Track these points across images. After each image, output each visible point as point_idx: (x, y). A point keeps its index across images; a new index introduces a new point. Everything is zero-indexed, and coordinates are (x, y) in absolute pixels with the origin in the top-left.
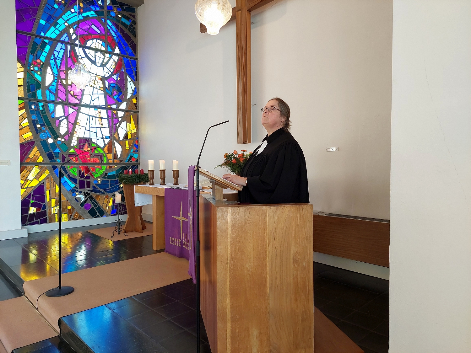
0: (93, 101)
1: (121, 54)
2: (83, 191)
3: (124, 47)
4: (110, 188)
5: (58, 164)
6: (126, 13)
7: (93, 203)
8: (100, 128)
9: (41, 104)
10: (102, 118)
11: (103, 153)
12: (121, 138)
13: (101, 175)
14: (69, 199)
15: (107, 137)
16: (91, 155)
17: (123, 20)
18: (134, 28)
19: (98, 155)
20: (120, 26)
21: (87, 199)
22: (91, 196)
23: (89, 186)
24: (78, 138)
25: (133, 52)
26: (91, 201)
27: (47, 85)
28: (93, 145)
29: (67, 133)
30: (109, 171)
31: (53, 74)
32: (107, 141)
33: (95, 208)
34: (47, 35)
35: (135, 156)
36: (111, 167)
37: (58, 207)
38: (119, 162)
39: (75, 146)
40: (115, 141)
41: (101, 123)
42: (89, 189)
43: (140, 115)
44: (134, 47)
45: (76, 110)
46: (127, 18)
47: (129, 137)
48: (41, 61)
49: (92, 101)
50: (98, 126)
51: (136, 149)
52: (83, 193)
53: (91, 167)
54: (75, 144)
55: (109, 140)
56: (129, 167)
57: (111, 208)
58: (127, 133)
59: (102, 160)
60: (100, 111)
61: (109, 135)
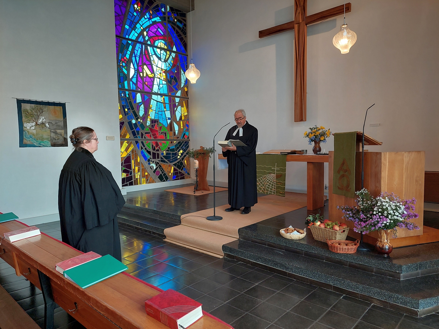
1: (177, 52)
2: (155, 161)
3: (179, 46)
4: (171, 159)
5: (139, 140)
6: (180, 18)
7: (161, 171)
8: (165, 111)
9: (127, 93)
10: (165, 103)
11: (166, 132)
12: (178, 120)
13: (166, 149)
14: (146, 167)
17: (178, 24)
18: (185, 30)
19: (164, 133)
20: (176, 28)
21: (157, 168)
22: (160, 165)
23: (158, 158)
24: (151, 119)
25: (185, 50)
26: (160, 169)
27: (131, 77)
28: (160, 125)
30: (171, 146)
31: (135, 68)
33: (162, 174)
34: (130, 37)
35: (187, 134)
36: (172, 142)
37: (139, 174)
38: (177, 138)
39: (149, 126)
40: (174, 122)
41: (165, 107)
42: (158, 160)
43: (189, 101)
44: (185, 46)
46: (181, 22)
47: (183, 118)
48: (127, 59)
50: (163, 109)
51: (187, 128)
52: (155, 162)
53: (159, 142)
54: (149, 124)
55: (170, 120)
56: (183, 142)
57: (173, 175)
58: (182, 115)
59: (166, 137)
60: (164, 98)
61: (170, 117)
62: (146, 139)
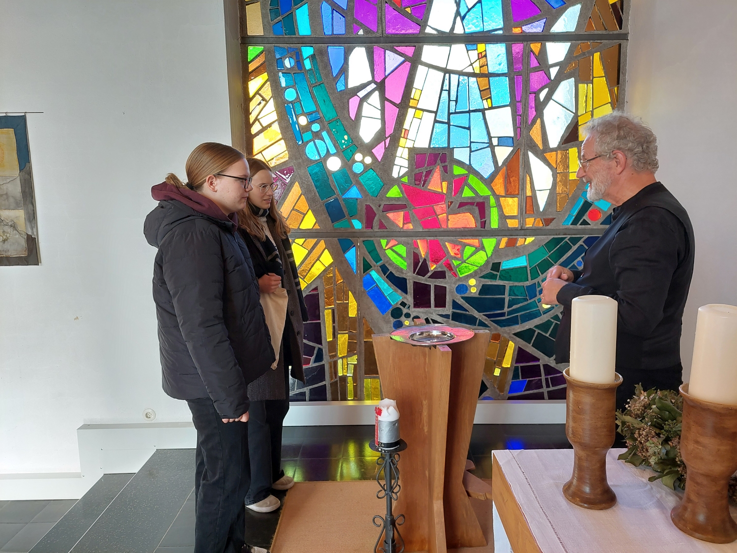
0: (463, 18)
4: (506, 310)
5: (356, 235)
8: (483, 111)
9: (307, 51)
10: (489, 75)
11: (487, 198)
12: (554, 142)
13: (481, 269)
15: (502, 141)
16: (452, 202)
19: (472, 204)
23: (441, 302)
24: (412, 151)
28: (458, 171)
29: (380, 137)
30: (507, 255)
32: (503, 153)
36: (511, 243)
37: (354, 359)
38: (540, 225)
39: (403, 176)
40: (530, 154)
41: (486, 93)
42: (441, 310)
43: (629, 47)
45: (407, 58)
49: (458, 19)
50: (477, 102)
53: (449, 242)
54: (404, 171)
55: (512, 148)
56: (575, 241)
57: (510, 375)
58: (578, 122)
59: (483, 220)
60: (485, 51)
61: (511, 134)
62: (385, 230)
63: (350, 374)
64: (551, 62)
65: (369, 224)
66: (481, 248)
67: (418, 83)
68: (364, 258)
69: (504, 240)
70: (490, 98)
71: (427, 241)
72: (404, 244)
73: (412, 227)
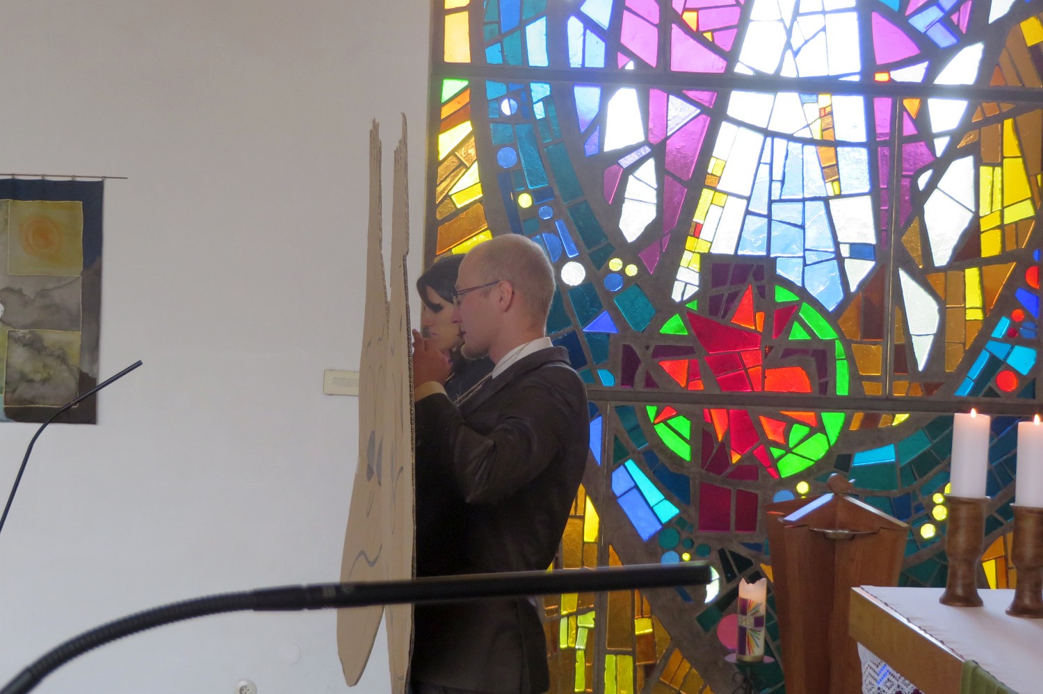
0: (796, 54)
2: (716, 547)
5: (603, 395)
8: (826, 200)
9: (540, 90)
10: (836, 144)
11: (832, 343)
12: (942, 256)
15: (858, 251)
16: (771, 348)
24: (706, 258)
28: (783, 296)
30: (862, 443)
32: (858, 271)
35: (1020, 359)
36: (870, 421)
37: (589, 619)
38: (919, 393)
39: (691, 299)
41: (831, 172)
42: (747, 536)
45: (704, 110)
47: (990, 245)
50: (816, 185)
51: (1028, 315)
52: (714, 554)
54: (691, 291)
55: (873, 263)
58: (979, 226)
59: (823, 380)
60: (831, 105)
61: (872, 240)
62: (656, 390)
63: (581, 645)
64: (935, 129)
65: (627, 377)
66: (819, 428)
67: (720, 149)
68: (616, 438)
69: (858, 417)
70: (838, 180)
71: (728, 412)
72: (688, 416)
73: (702, 388)
